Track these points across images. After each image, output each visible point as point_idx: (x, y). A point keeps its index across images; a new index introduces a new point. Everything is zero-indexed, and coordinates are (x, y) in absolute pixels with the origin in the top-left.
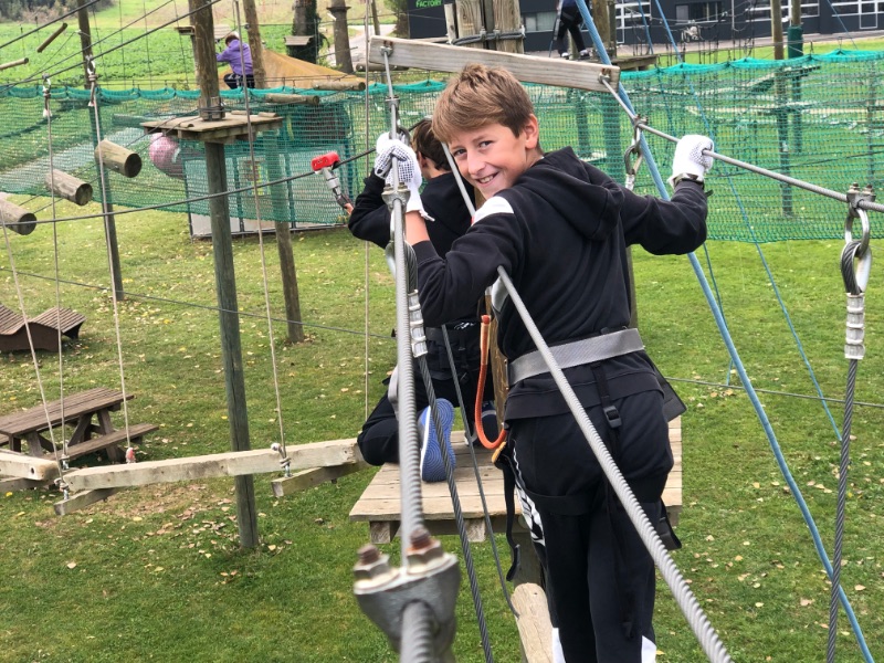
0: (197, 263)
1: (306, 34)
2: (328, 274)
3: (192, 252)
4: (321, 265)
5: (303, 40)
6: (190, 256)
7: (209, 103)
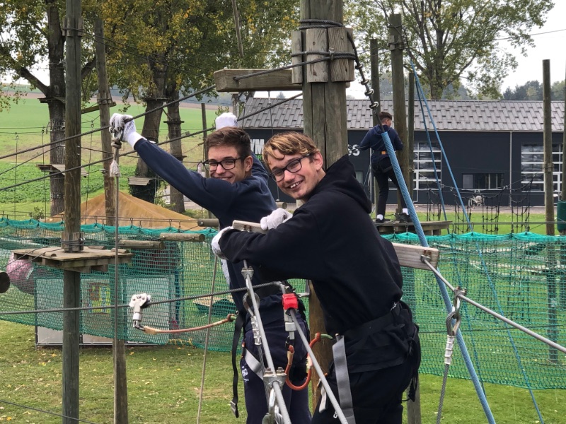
0: (40, 368)
1: (147, 176)
2: (153, 385)
3: (36, 358)
4: (148, 378)
5: (144, 182)
6: (34, 361)
7: (71, 237)
